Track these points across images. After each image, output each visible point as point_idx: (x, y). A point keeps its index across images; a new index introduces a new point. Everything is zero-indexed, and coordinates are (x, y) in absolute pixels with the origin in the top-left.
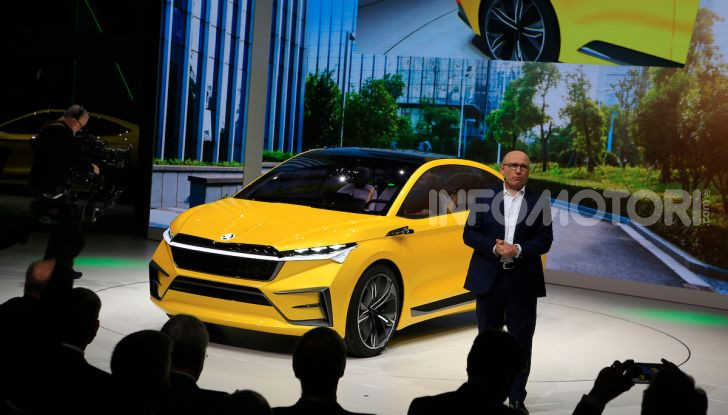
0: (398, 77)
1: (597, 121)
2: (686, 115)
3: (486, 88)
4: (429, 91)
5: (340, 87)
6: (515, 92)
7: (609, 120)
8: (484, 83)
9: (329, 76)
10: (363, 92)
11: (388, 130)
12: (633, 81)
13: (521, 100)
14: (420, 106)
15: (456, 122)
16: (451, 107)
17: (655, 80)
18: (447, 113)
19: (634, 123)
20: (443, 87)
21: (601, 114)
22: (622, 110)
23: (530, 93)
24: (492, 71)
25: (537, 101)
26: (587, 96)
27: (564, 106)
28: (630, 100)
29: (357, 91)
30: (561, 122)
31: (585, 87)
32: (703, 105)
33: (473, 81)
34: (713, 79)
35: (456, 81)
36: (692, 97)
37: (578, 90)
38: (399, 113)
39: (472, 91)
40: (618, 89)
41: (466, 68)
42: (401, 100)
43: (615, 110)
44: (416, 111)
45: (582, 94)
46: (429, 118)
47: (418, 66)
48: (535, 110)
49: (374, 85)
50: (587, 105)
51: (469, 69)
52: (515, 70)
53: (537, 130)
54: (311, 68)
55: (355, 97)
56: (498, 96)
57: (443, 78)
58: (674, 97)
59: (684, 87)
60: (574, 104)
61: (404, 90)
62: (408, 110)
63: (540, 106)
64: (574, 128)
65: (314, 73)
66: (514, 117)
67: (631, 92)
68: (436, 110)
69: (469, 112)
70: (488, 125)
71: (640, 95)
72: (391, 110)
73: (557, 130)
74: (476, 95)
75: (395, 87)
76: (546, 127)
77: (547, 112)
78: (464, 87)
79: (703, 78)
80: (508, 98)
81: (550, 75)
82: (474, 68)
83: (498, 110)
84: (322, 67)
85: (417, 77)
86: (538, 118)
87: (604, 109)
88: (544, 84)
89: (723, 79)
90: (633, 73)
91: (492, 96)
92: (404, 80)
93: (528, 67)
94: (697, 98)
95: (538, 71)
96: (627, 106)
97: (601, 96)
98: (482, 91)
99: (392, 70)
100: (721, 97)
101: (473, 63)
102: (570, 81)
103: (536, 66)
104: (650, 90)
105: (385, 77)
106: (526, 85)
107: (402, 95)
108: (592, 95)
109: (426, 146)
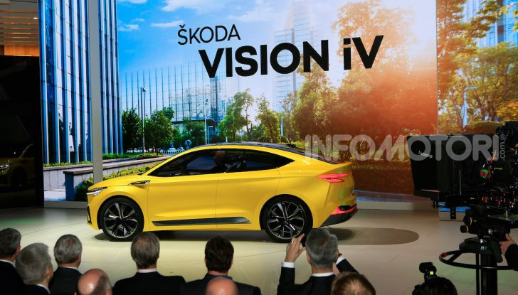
0: (170, 108)
1: (274, 121)
2: (318, 113)
3: (217, 110)
4: (187, 114)
5: (140, 116)
6: (231, 110)
7: (280, 119)
8: (215, 107)
9: (134, 111)
10: (153, 118)
11: (168, 137)
12: (290, 99)
13: (235, 113)
14: (184, 122)
15: (203, 129)
16: (199, 121)
17: (300, 98)
18: (198, 124)
19: (293, 120)
20: (194, 111)
21: (276, 117)
22: (286, 113)
23: (239, 110)
24: (218, 100)
25: (243, 114)
26: (268, 108)
27: (257, 115)
28: (289, 109)
29: (149, 117)
30: (257, 123)
31: (267, 104)
32: (325, 108)
33: (210, 107)
34: (328, 94)
35: (201, 107)
36: (319, 104)
37: (263, 106)
38: (173, 127)
39: (210, 112)
40: (283, 103)
41: (205, 100)
42: (173, 120)
43: (283, 114)
44: (181, 125)
45: (266, 108)
46: (189, 128)
47: (180, 102)
48: (242, 118)
49: (158, 114)
50: (269, 113)
51: (207, 101)
52: (231, 99)
53: (245, 128)
54: (123, 108)
55: (149, 121)
56: (223, 113)
57: (194, 106)
58: (311, 105)
59: (315, 100)
60: (262, 113)
61: (174, 115)
62: (177, 125)
63: (245, 116)
64: (263, 126)
65: (126, 111)
66: (232, 123)
67: (289, 104)
68: (192, 123)
69: (209, 122)
70: (220, 128)
71: (294, 105)
72: (168, 126)
73: (255, 127)
74: (212, 114)
75: (169, 114)
76: (249, 126)
77: (249, 119)
79: (324, 94)
80: (229, 113)
81: (248, 100)
82: (209, 100)
83: (224, 120)
84: (130, 107)
85: (180, 107)
86: (245, 122)
87: (277, 114)
88: (246, 104)
89: (333, 94)
90: (289, 95)
91: (220, 114)
92: (174, 109)
93: (237, 97)
94: (322, 104)
95: (242, 98)
96: (288, 112)
97: (275, 108)
98: (215, 111)
99: (167, 106)
100: (334, 103)
101: (208, 97)
102: (259, 102)
103: (240, 96)
104: (299, 103)
105: (164, 109)
106: (237, 106)
107: (173, 117)
108: (271, 108)
109: (188, 142)
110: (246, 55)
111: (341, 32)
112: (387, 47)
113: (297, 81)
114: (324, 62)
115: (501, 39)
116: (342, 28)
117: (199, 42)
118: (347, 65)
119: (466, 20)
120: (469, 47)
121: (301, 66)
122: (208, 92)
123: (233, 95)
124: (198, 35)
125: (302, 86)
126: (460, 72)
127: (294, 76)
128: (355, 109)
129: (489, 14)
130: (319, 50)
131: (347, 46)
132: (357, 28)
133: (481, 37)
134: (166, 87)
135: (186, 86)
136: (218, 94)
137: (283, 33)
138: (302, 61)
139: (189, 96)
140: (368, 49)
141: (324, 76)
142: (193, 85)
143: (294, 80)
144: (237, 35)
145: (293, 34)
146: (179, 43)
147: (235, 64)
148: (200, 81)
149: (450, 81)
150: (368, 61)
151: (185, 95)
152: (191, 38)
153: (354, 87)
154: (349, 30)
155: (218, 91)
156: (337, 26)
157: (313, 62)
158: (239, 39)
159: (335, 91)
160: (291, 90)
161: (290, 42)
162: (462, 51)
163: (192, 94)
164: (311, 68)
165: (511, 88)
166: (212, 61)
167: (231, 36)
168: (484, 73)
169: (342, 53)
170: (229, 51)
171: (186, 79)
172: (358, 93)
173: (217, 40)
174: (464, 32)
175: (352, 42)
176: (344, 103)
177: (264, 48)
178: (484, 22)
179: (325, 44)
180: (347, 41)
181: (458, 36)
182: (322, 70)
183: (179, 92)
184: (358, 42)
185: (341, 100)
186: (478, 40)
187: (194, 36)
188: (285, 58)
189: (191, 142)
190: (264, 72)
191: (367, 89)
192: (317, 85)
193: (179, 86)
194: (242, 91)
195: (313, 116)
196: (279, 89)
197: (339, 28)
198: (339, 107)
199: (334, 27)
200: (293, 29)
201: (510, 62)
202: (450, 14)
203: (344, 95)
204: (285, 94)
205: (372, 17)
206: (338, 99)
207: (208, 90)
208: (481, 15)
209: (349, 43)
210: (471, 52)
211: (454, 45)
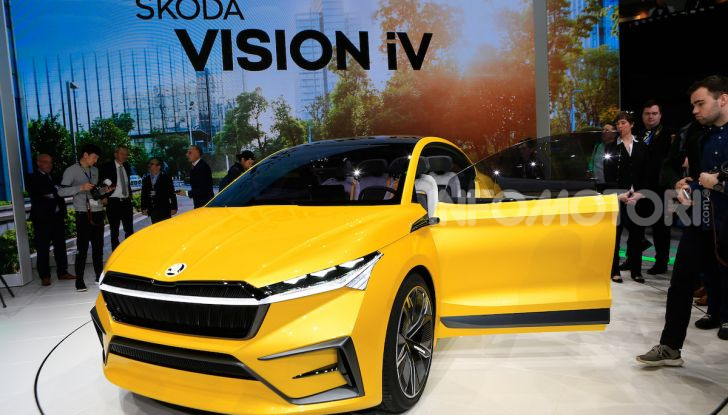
0: (126, 115)
1: (299, 131)
2: (358, 122)
3: (209, 117)
4: (158, 124)
5: (68, 128)
6: (233, 118)
7: (307, 130)
8: (207, 113)
9: (54, 120)
10: (94, 130)
12: (320, 103)
13: (239, 122)
14: (153, 135)
15: (187, 145)
16: (180, 134)
17: (334, 102)
18: (178, 139)
19: (325, 130)
20: (171, 119)
21: (301, 126)
22: (315, 122)
23: (247, 117)
24: (211, 104)
25: (252, 122)
26: (289, 115)
27: (273, 123)
28: (320, 116)
29: (86, 129)
30: (274, 135)
31: (287, 109)
32: (367, 115)
33: (197, 114)
34: (370, 98)
35: (183, 113)
36: (360, 111)
37: (282, 112)
38: (133, 143)
39: (197, 120)
40: (310, 109)
41: (189, 103)
42: (133, 133)
43: (310, 123)
44: (147, 140)
45: (286, 115)
46: (162, 144)
47: (145, 105)
48: (251, 129)
49: (104, 123)
50: (290, 122)
51: (192, 104)
52: (231, 102)
53: (255, 142)
54: (31, 114)
55: (86, 135)
56: (220, 122)
57: (169, 112)
58: (348, 112)
59: (354, 105)
60: (281, 122)
61: (135, 125)
62: (141, 140)
63: (255, 126)
64: (283, 138)
65: (36, 119)
66: (235, 136)
67: (320, 110)
68: (167, 137)
69: (197, 135)
70: (215, 143)
71: (326, 112)
72: (125, 141)
73: (271, 141)
74: (201, 123)
75: (125, 123)
76: (262, 140)
77: (261, 129)
78: (189, 120)
79: (365, 98)
80: (228, 122)
81: (260, 103)
82: (195, 103)
83: (222, 132)
84: (45, 113)
85: (145, 114)
86: (256, 134)
87: (303, 123)
88: (256, 110)
89: (377, 99)
90: (319, 98)
91: (215, 122)
92: (133, 115)
93: (241, 99)
94: (363, 111)
95: (250, 100)
96: (318, 120)
97: (299, 114)
98: (206, 119)
99: (120, 110)
100: (377, 109)
101: (194, 99)
102: (276, 106)
103: (248, 97)
104: (332, 108)
105: (114, 116)
106: (242, 112)
107: (133, 128)
108: (293, 114)
109: (162, 166)
110: (253, 41)
111: (384, 24)
112: (437, 47)
113: (329, 80)
114: (363, 59)
115: (602, 42)
116: (385, 19)
117: (175, 17)
118: (392, 65)
119: (573, 17)
120: (575, 46)
121: (333, 62)
122: (193, 91)
123: (235, 97)
124: (172, 7)
125: (336, 87)
126: (568, 73)
127: (325, 73)
128: (403, 118)
129: (592, 14)
130: (356, 43)
131: (391, 42)
132: (402, 21)
133: (587, 36)
134: (117, 83)
135: (154, 81)
136: (211, 94)
137: (307, 17)
138: (334, 55)
139: (161, 96)
140: (416, 47)
141: (364, 76)
142: (166, 81)
143: (325, 79)
144: (239, 13)
145: (321, 19)
146: (139, 16)
147: (237, 53)
148: (178, 76)
149: (560, 82)
150: (417, 61)
151: (153, 96)
152: (161, 11)
153: (401, 91)
154: (392, 22)
155: (211, 89)
156: (379, 16)
157: (349, 57)
158: (242, 18)
159: (379, 96)
160: (321, 91)
161: (318, 29)
162: (570, 50)
163: (166, 94)
164: (348, 65)
165: (611, 93)
166: (198, 48)
167: (228, 13)
168: (589, 77)
169: (385, 49)
170: (226, 34)
171: (154, 69)
172: (406, 97)
173: (206, 17)
174: (572, 29)
175: (397, 38)
176: (390, 110)
177: (280, 35)
178: (588, 21)
179: (364, 36)
180: (391, 36)
181: (566, 33)
182: (361, 69)
183: (143, 91)
184: (404, 37)
185: (386, 107)
186: (583, 40)
187: (166, 7)
188: (312, 50)
190: (282, 65)
191: (416, 94)
192: (356, 87)
193: (142, 81)
194: (250, 90)
195: (352, 125)
196: (305, 90)
197: (381, 19)
198: (384, 114)
199: (374, 17)
200: (320, 14)
201: (609, 66)
202: (557, 8)
203: (389, 100)
204: (313, 97)
205: (419, 10)
206: (382, 105)
207: (193, 88)
208: (586, 14)
209: (394, 38)
210: (578, 52)
211: (563, 42)
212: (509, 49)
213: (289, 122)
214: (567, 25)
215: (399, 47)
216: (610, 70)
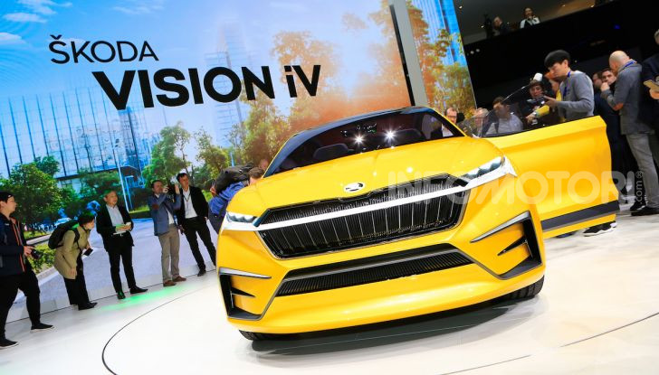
0: (50, 158)
1: (222, 158)
2: (272, 145)
3: (136, 152)
4: (84, 164)
6: (160, 151)
7: (229, 156)
8: (133, 149)
10: (15, 177)
11: (51, 202)
12: (237, 131)
13: (166, 155)
14: (79, 176)
15: (117, 181)
16: (109, 171)
17: (249, 129)
18: (107, 176)
19: (245, 154)
20: (97, 158)
21: (223, 153)
22: (235, 148)
23: (172, 149)
24: (137, 139)
25: (178, 154)
26: (211, 144)
27: (198, 152)
28: (239, 143)
29: (6, 177)
30: (200, 164)
31: (209, 139)
32: (278, 138)
33: (124, 150)
34: (279, 124)
35: (109, 151)
36: (272, 135)
37: (204, 142)
38: (59, 186)
39: (125, 156)
40: (229, 137)
41: (114, 141)
42: (58, 175)
43: (231, 149)
44: (76, 180)
45: (207, 144)
46: (90, 183)
47: (68, 146)
48: (178, 160)
49: (28, 168)
51: (117, 141)
52: (156, 136)
55: (6, 182)
56: (147, 156)
57: (95, 152)
58: (263, 136)
59: (266, 130)
60: (204, 151)
61: (60, 167)
62: (68, 182)
63: (181, 157)
64: (209, 166)
66: (164, 168)
67: (238, 137)
68: (96, 176)
69: (126, 171)
70: (145, 177)
71: (243, 138)
72: (50, 185)
73: (198, 169)
74: (129, 159)
75: (49, 166)
76: (189, 169)
77: (187, 160)
78: (116, 155)
79: (274, 123)
80: (156, 156)
81: (183, 136)
82: (121, 140)
83: (150, 165)
85: (69, 155)
86: (182, 164)
87: (224, 150)
88: (180, 142)
89: (284, 123)
90: (236, 127)
91: (142, 157)
92: (57, 158)
93: (164, 133)
94: (275, 135)
95: (173, 134)
96: (238, 146)
97: (220, 143)
98: (133, 155)
99: (42, 154)
100: (286, 132)
101: (119, 136)
102: (198, 137)
103: (170, 131)
104: (248, 135)
105: (36, 160)
106: (167, 145)
107: (58, 171)
108: (215, 143)
109: (94, 205)
110: (169, 80)
111: (280, 59)
112: (326, 76)
113: (242, 110)
114: (268, 89)
115: (455, 60)
116: (280, 55)
117: (91, 61)
118: (293, 93)
119: (432, 42)
120: (438, 64)
121: (243, 93)
122: (118, 129)
123: (159, 131)
124: (87, 51)
125: (249, 115)
126: (437, 84)
127: (237, 104)
129: (444, 39)
130: (260, 76)
131: (289, 74)
132: (295, 56)
133: (445, 56)
134: (36, 127)
135: (76, 123)
136: (135, 130)
137: (215, 56)
138: (243, 88)
139: (84, 136)
140: (310, 77)
141: (271, 104)
142: (89, 121)
143: (238, 109)
144: (153, 54)
145: (228, 57)
146: (54, 60)
147: (156, 91)
148: (101, 116)
149: (433, 91)
150: (312, 89)
151: (76, 136)
152: (76, 55)
153: (304, 115)
154: (287, 57)
155: (134, 126)
156: (275, 53)
157: (256, 89)
158: (157, 59)
159: (286, 120)
160: (236, 120)
161: (226, 66)
162: (435, 67)
163: (90, 134)
164: (256, 95)
165: (468, 98)
166: (118, 90)
167: (143, 55)
168: (452, 86)
169: (285, 80)
170: (143, 75)
171: (74, 111)
173: (122, 60)
174: (434, 51)
175: (293, 70)
177: (193, 73)
178: (443, 45)
179: (266, 70)
180: (288, 69)
181: (430, 54)
182: (268, 98)
183: (65, 133)
184: (298, 69)
185: (293, 129)
186: (442, 59)
187: (81, 51)
188: (223, 85)
189: (98, 204)
190: (199, 100)
191: (316, 116)
192: (266, 114)
193: (63, 123)
194: (172, 124)
195: (267, 149)
196: (222, 120)
197: (278, 55)
199: (272, 53)
200: (227, 53)
201: (464, 78)
202: (421, 35)
203: (296, 124)
204: (230, 125)
205: (307, 47)
206: (290, 128)
207: (117, 126)
208: (440, 39)
209: (290, 70)
210: (441, 68)
211: (429, 61)
212: (380, 75)
213: (212, 151)
214: (430, 48)
215: (296, 78)
216: (465, 80)
